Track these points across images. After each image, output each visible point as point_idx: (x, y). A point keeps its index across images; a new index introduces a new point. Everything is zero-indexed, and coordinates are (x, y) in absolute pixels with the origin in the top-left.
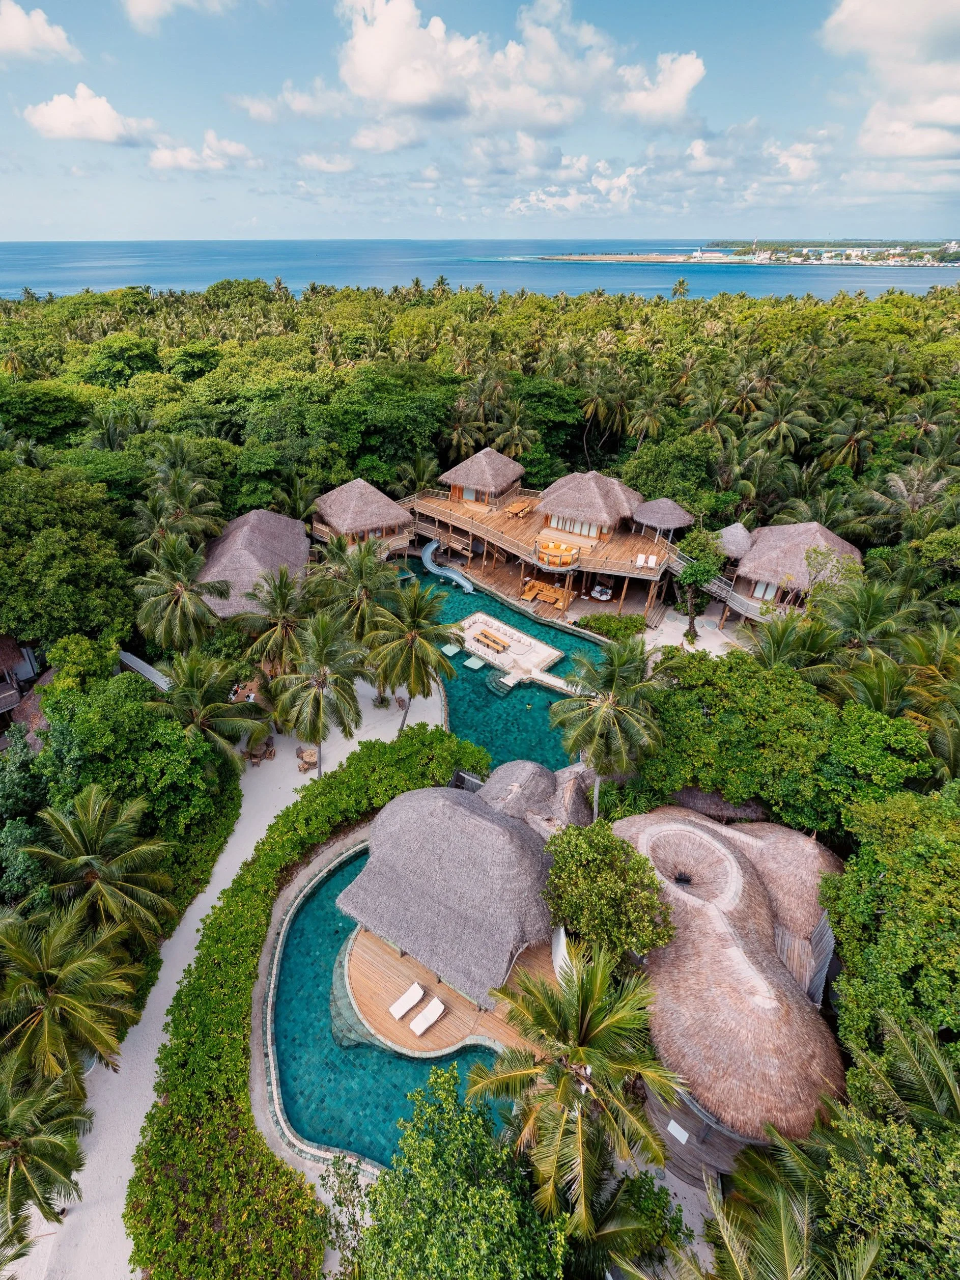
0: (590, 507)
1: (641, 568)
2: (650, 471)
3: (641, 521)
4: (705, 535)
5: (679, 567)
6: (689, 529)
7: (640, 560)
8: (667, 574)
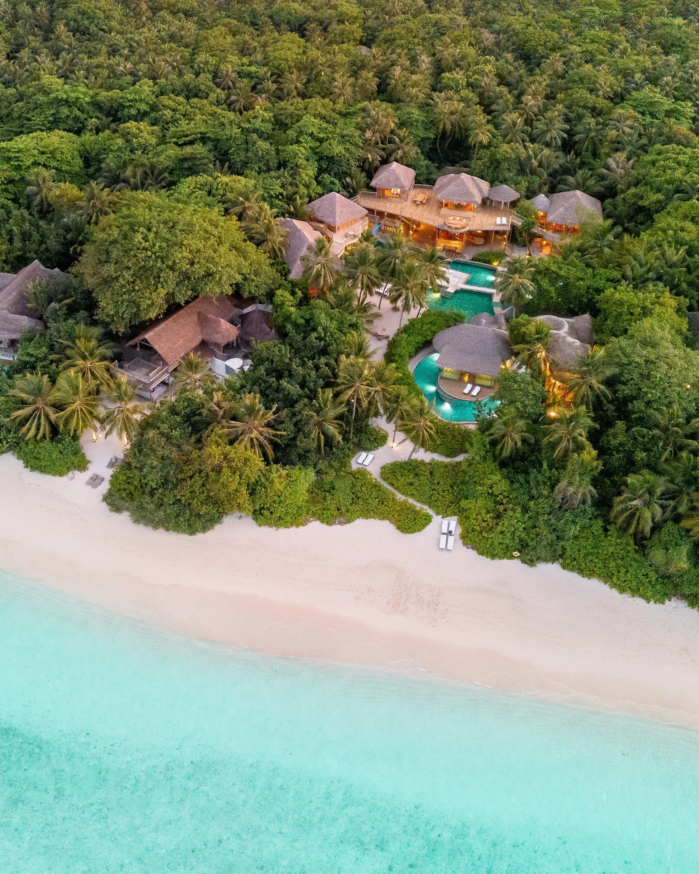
0: (467, 195)
1: (499, 225)
2: (489, 167)
3: (493, 199)
4: (526, 203)
5: (519, 223)
6: (518, 200)
7: (498, 221)
8: (513, 227)
